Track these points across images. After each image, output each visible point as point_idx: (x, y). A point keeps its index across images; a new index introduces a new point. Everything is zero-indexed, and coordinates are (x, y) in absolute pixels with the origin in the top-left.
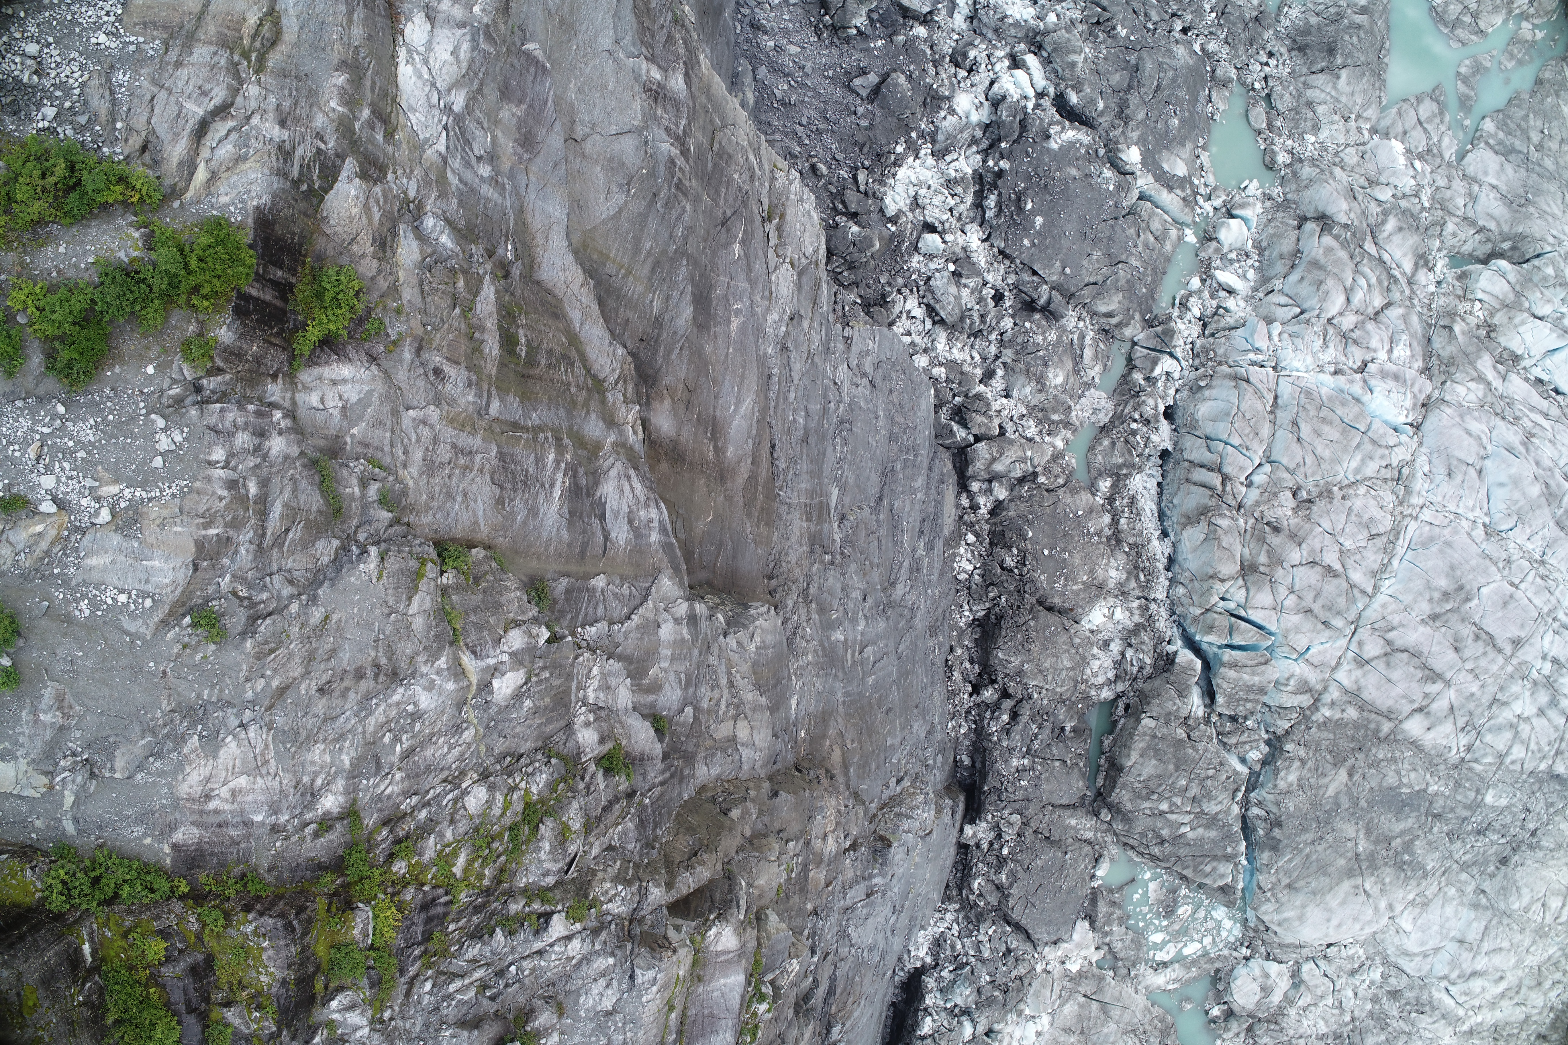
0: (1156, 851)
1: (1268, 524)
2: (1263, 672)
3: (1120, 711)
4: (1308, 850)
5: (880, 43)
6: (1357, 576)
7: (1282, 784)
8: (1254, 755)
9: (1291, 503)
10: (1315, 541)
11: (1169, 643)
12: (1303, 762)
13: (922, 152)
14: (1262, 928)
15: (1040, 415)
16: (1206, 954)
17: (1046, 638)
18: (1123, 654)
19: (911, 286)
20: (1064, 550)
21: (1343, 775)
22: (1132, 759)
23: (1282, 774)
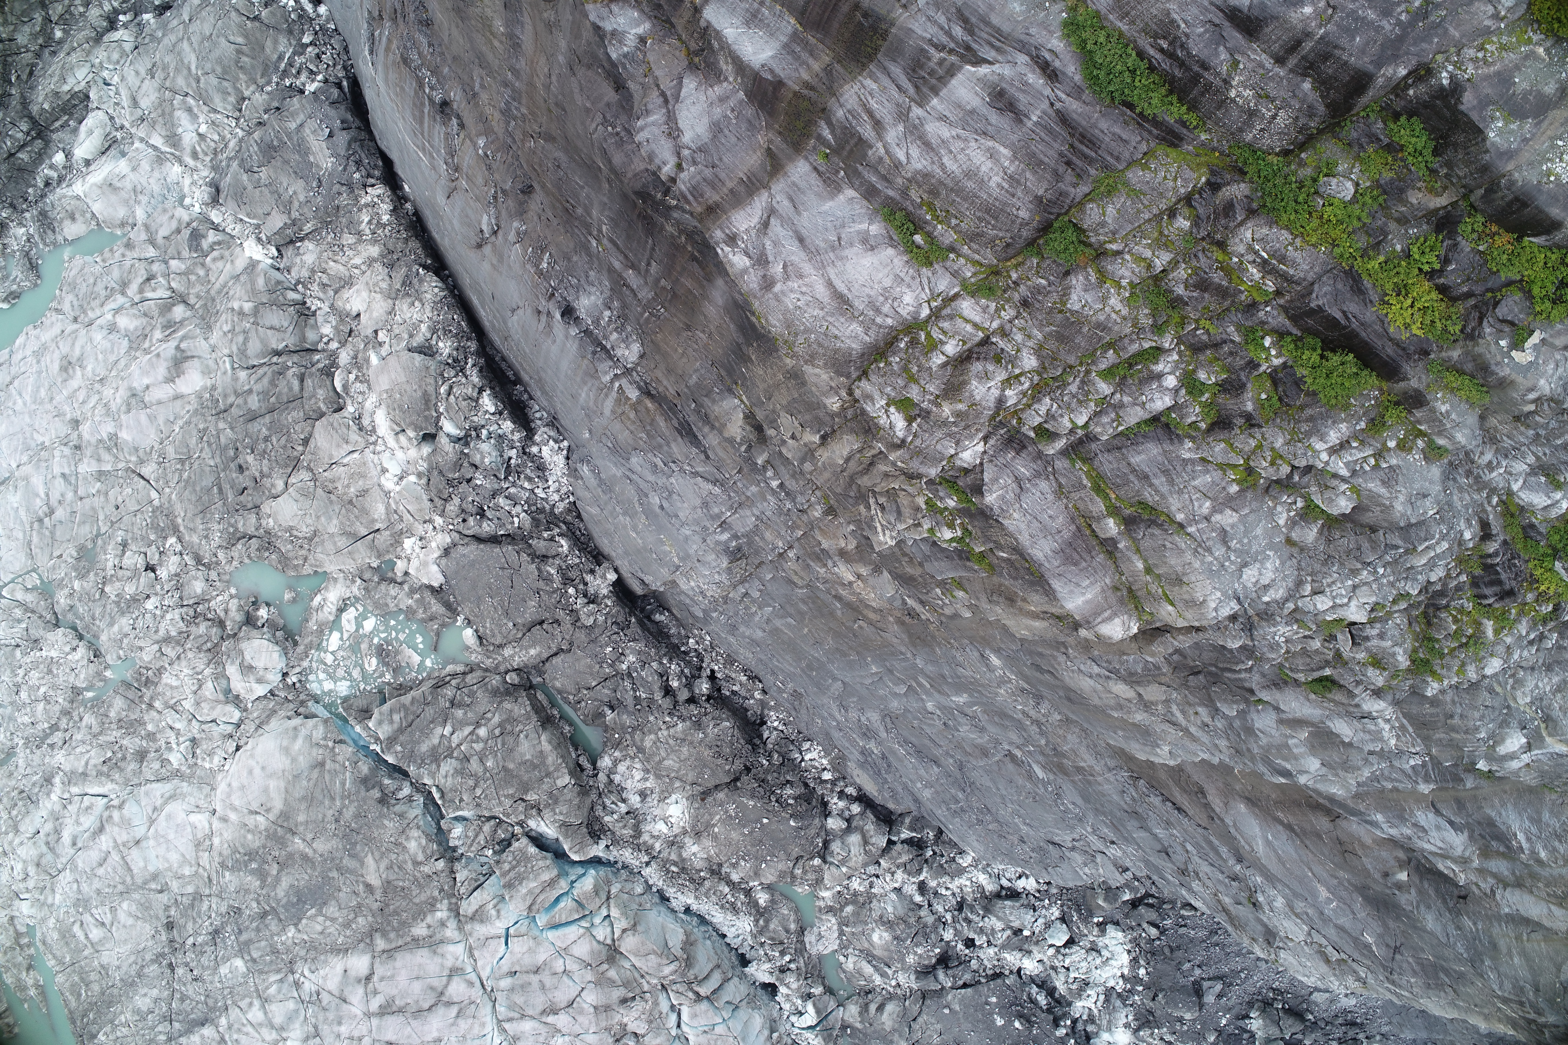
0: (449, 692)
1: (634, 998)
2: (524, 900)
3: (584, 761)
4: (338, 803)
5: (1224, 1022)
6: (527, 1026)
7: (415, 833)
8: (457, 831)
9: (632, 1027)
10: (587, 1021)
11: (607, 846)
12: (416, 863)
13: (1121, 982)
14: (301, 710)
15: (861, 899)
16: (319, 647)
17: (705, 766)
18: (624, 801)
19: (1042, 894)
20: (751, 832)
21: (374, 880)
22: (545, 742)
23: (424, 842)
